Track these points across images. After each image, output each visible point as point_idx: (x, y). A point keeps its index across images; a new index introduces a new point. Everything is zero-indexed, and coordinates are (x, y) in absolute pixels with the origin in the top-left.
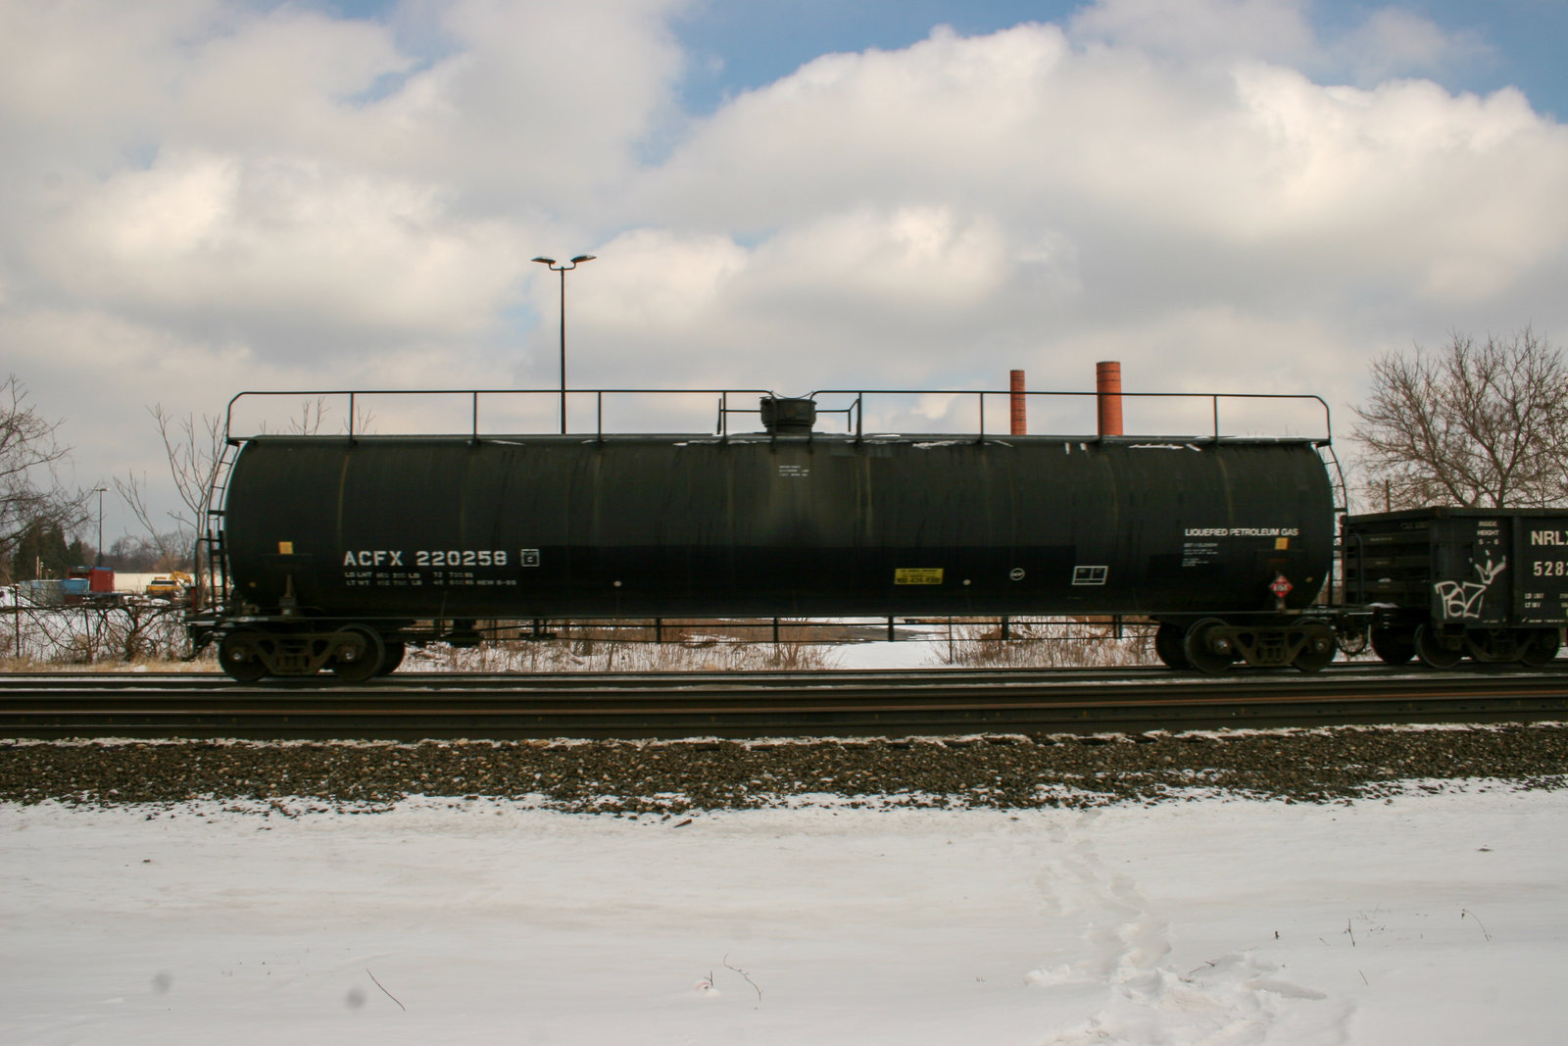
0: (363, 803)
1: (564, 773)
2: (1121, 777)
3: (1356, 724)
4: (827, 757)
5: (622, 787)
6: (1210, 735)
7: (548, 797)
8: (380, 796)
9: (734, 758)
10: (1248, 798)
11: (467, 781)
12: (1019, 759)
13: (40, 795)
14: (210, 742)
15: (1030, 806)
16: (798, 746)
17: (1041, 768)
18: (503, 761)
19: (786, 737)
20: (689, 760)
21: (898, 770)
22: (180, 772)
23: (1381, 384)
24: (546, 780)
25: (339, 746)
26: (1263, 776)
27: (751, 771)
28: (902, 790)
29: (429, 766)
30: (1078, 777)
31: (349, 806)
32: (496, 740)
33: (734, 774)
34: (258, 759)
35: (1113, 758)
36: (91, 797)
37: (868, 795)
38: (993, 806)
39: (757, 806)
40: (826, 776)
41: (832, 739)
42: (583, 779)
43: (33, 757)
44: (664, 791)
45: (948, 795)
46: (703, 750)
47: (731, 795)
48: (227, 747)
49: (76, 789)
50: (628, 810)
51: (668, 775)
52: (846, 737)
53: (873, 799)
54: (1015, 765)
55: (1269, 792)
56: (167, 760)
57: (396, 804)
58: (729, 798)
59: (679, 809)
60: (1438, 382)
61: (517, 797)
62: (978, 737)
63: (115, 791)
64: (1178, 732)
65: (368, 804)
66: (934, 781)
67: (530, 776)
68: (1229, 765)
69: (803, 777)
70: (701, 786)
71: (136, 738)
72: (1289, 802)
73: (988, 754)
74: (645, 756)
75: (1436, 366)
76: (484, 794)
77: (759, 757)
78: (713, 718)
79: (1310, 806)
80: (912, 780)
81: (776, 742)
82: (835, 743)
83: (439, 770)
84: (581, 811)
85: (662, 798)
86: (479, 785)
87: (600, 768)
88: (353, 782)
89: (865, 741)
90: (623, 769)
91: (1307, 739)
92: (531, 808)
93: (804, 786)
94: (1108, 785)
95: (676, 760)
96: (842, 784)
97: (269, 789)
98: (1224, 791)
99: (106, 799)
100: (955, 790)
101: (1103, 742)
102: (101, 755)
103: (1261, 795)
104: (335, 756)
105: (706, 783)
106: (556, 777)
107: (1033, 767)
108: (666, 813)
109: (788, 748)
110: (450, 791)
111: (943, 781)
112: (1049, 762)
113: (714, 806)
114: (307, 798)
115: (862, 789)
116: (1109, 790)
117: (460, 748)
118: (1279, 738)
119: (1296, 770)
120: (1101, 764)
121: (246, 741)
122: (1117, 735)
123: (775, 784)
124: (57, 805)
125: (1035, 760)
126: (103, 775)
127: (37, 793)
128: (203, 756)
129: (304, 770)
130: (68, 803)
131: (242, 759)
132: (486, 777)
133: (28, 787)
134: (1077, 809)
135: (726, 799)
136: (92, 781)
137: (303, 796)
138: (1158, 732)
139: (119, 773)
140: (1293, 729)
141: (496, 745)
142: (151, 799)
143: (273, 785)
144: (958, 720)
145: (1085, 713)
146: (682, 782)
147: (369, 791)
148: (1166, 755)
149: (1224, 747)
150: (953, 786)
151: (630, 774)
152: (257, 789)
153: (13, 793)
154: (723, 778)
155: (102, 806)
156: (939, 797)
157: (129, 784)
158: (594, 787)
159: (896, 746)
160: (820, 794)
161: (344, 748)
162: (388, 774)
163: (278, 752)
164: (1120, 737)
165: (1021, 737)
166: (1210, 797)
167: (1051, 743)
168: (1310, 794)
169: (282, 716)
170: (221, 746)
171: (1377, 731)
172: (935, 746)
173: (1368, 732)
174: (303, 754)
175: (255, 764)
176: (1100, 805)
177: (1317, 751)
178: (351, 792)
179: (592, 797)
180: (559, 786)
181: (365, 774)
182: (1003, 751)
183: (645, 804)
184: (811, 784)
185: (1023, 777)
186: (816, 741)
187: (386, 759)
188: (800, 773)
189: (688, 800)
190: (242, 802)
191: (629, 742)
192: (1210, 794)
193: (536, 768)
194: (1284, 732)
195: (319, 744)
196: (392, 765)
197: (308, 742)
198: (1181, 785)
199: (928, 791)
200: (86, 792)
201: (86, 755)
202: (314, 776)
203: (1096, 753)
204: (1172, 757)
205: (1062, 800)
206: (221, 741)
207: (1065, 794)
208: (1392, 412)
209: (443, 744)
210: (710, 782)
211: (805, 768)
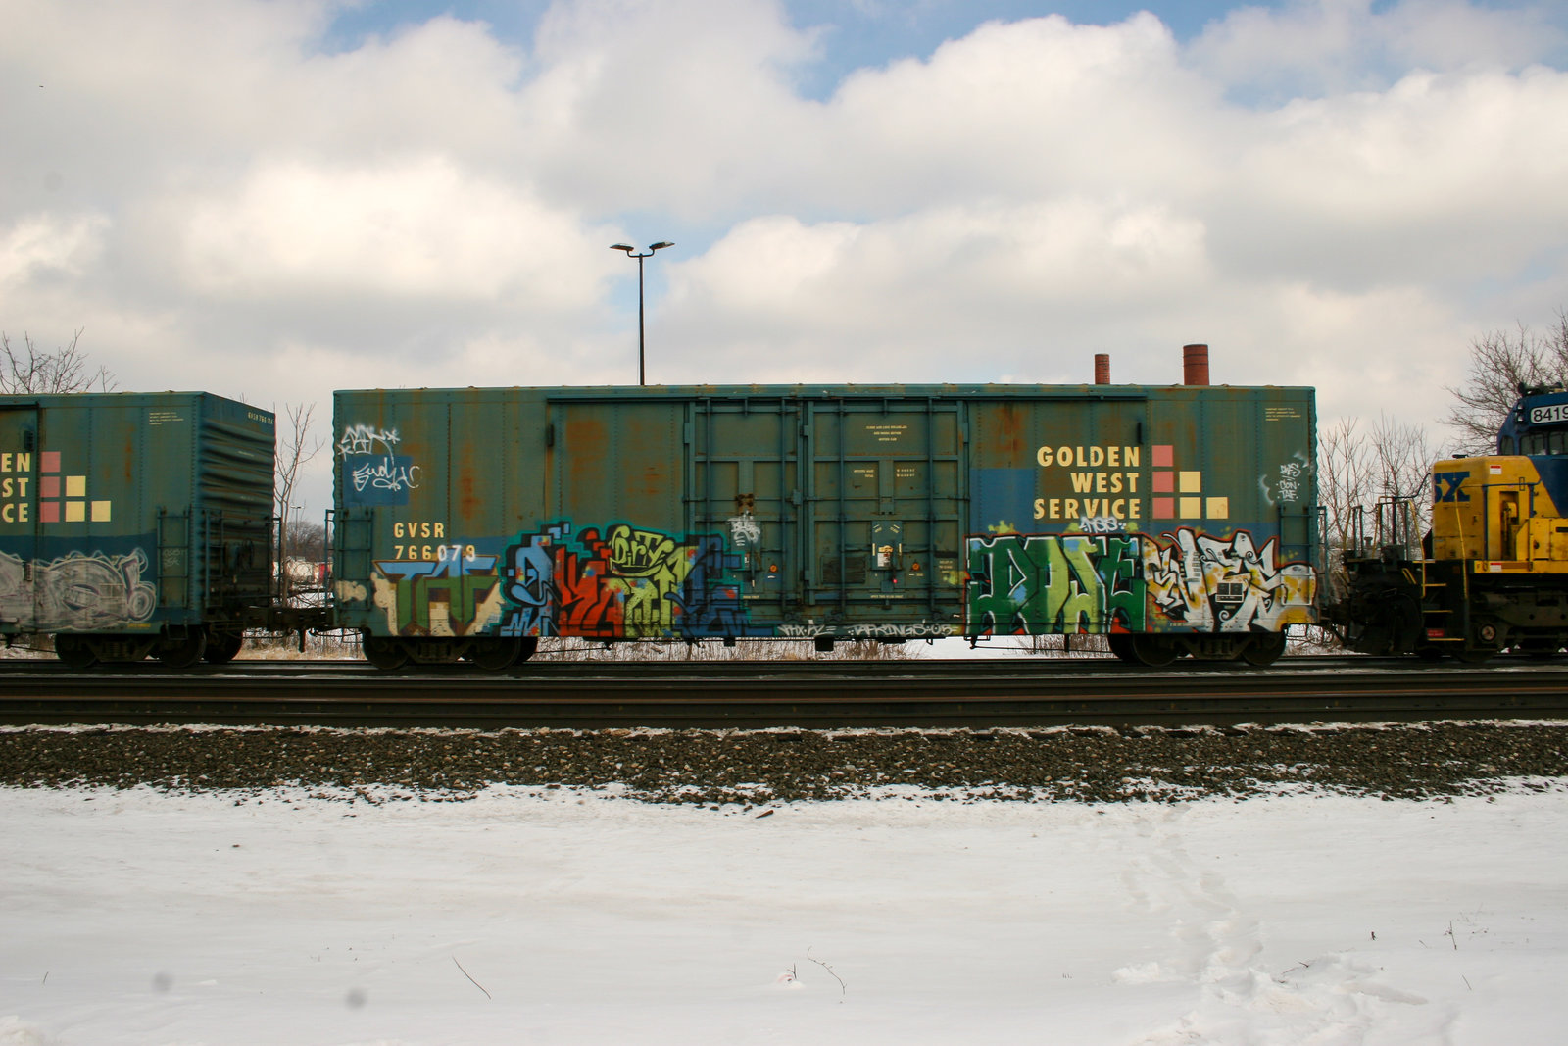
0: (446, 791)
1: (646, 763)
2: (1209, 771)
3: (1456, 719)
4: (909, 748)
5: (703, 777)
6: (1302, 728)
7: (629, 786)
8: (463, 785)
9: (816, 748)
10: (1342, 793)
11: (550, 771)
12: (1105, 751)
13: (133, 780)
14: (296, 729)
15: (1116, 800)
16: (880, 737)
17: (1128, 761)
18: (585, 750)
19: (868, 727)
20: (771, 750)
21: (982, 762)
22: (267, 759)
23: (1483, 366)
24: (627, 769)
25: (422, 734)
26: (1358, 771)
27: (833, 762)
28: (986, 782)
29: (511, 755)
30: (1165, 770)
31: (432, 794)
32: (577, 730)
33: (816, 765)
34: (342, 747)
35: (1202, 752)
36: (182, 782)
37: (951, 787)
38: (1079, 799)
39: (839, 797)
40: (909, 767)
41: (915, 730)
42: (664, 769)
43: (126, 742)
44: (746, 782)
45: (1033, 788)
46: (784, 741)
47: (813, 786)
48: (313, 734)
49: (167, 774)
50: (709, 801)
51: (750, 766)
52: (929, 728)
53: (957, 791)
54: (1101, 757)
55: (1364, 788)
56: (253, 747)
57: (478, 793)
58: (811, 789)
59: (760, 799)
60: (1544, 363)
61: (599, 786)
62: (1064, 729)
63: (204, 777)
64: (1269, 726)
65: (451, 792)
66: (1018, 773)
67: (611, 766)
68: (1322, 760)
69: (886, 768)
70: (783, 777)
71: (224, 724)
72: (1385, 798)
73: (1072, 746)
74: (726, 746)
75: (1542, 346)
76: (565, 783)
77: (841, 748)
78: (794, 709)
79: (1407, 802)
80: (996, 772)
81: (858, 733)
82: (917, 734)
83: (521, 759)
84: (662, 801)
85: (744, 789)
86: (560, 774)
87: (682, 758)
88: (436, 771)
89: (949, 732)
90: (704, 759)
91: (1404, 733)
92: (613, 797)
93: (887, 778)
94: (1196, 779)
95: (759, 750)
96: (925, 776)
97: (353, 777)
98: (1317, 786)
99: (196, 785)
100: (1040, 783)
101: (1192, 734)
102: (191, 742)
103: (1355, 791)
104: (418, 745)
105: (788, 774)
106: (637, 767)
107: (1120, 760)
108: (748, 804)
109: (870, 738)
110: (532, 780)
111: (1029, 773)
112: (1136, 755)
113: (796, 797)
114: (391, 786)
115: (946, 781)
116: (1198, 785)
117: (541, 737)
118: (1375, 732)
119: (1393, 765)
120: (1190, 757)
121: (331, 729)
122: (1206, 727)
123: (857, 775)
124: (150, 790)
125: (1121, 752)
126: (193, 760)
127: (130, 778)
128: (289, 743)
129: (387, 758)
130: (159, 788)
131: (326, 747)
132: (568, 767)
133: (121, 772)
134: (1165, 803)
135: (808, 790)
136: (183, 767)
137: (387, 784)
138: (1248, 725)
139: (208, 759)
140: (1389, 723)
141: (578, 734)
142: (238, 786)
143: (358, 773)
144: (1044, 712)
145: (1173, 705)
146: (764, 773)
147: (452, 780)
148: (1257, 748)
149: (1318, 740)
150: (1038, 778)
151: (710, 764)
152: (342, 776)
153: (108, 777)
154: (804, 769)
155: (192, 791)
156: (1024, 790)
157: (218, 770)
158: (676, 777)
159: (980, 738)
160: (903, 785)
161: (427, 737)
162: (471, 762)
163: (362, 740)
164: (1209, 729)
165: (1108, 729)
166: (1303, 793)
167: (1138, 735)
168: (1407, 790)
169: (366, 704)
170: (307, 734)
171: (1478, 725)
172: (1019, 738)
173: (1469, 727)
174: (386, 741)
175: (339, 752)
176: (1188, 800)
177: (1415, 746)
178: (434, 780)
179: (673, 787)
180: (640, 776)
181: (447, 761)
182: (1089, 744)
183: (727, 795)
184: (893, 776)
185: (1110, 770)
186: (899, 732)
187: (468, 747)
188: (882, 764)
189: (770, 791)
190: (328, 789)
191: (711, 732)
192: (1303, 789)
193: (617, 758)
194: (1380, 726)
195: (402, 732)
196: (474, 754)
197: (391, 730)
198: (1273, 780)
199: (1013, 784)
200: (177, 777)
201: (176, 741)
202: (397, 764)
203: (1185, 746)
204: (1263, 751)
205: (1149, 794)
206: (307, 729)
207: (1152, 788)
208: (1493, 394)
209: (525, 733)
210: (792, 772)
211: (888, 759)
